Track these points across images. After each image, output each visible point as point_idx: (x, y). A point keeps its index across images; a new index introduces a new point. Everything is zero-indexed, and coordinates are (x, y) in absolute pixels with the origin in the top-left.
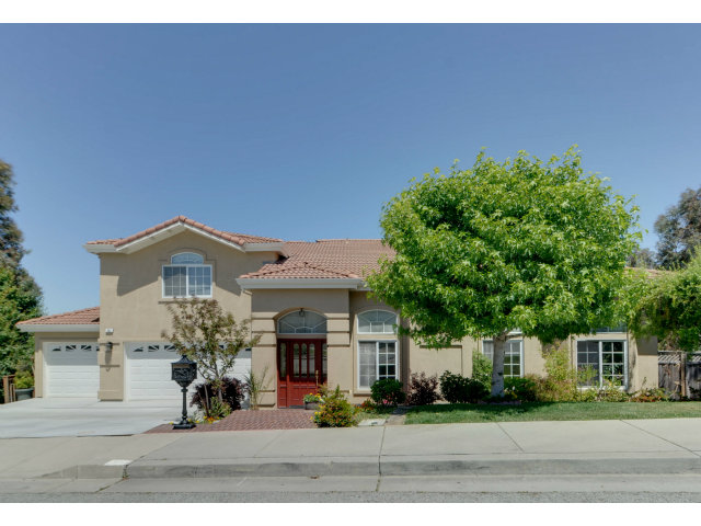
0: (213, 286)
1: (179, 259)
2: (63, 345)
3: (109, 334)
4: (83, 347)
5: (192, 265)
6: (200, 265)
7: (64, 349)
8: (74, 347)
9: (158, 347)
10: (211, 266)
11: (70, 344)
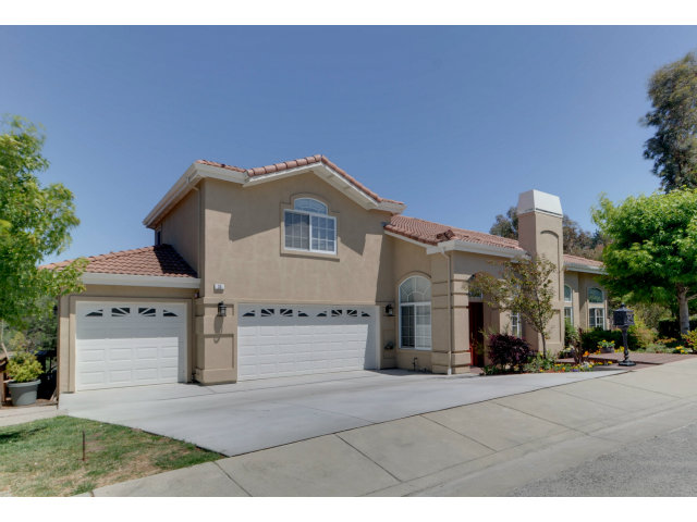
0: (337, 242)
1: (301, 205)
2: (106, 306)
3: (219, 291)
4: (141, 310)
5: (316, 215)
6: (323, 216)
7: (107, 313)
8: (128, 310)
9: (272, 311)
10: (335, 218)
11: (119, 305)
